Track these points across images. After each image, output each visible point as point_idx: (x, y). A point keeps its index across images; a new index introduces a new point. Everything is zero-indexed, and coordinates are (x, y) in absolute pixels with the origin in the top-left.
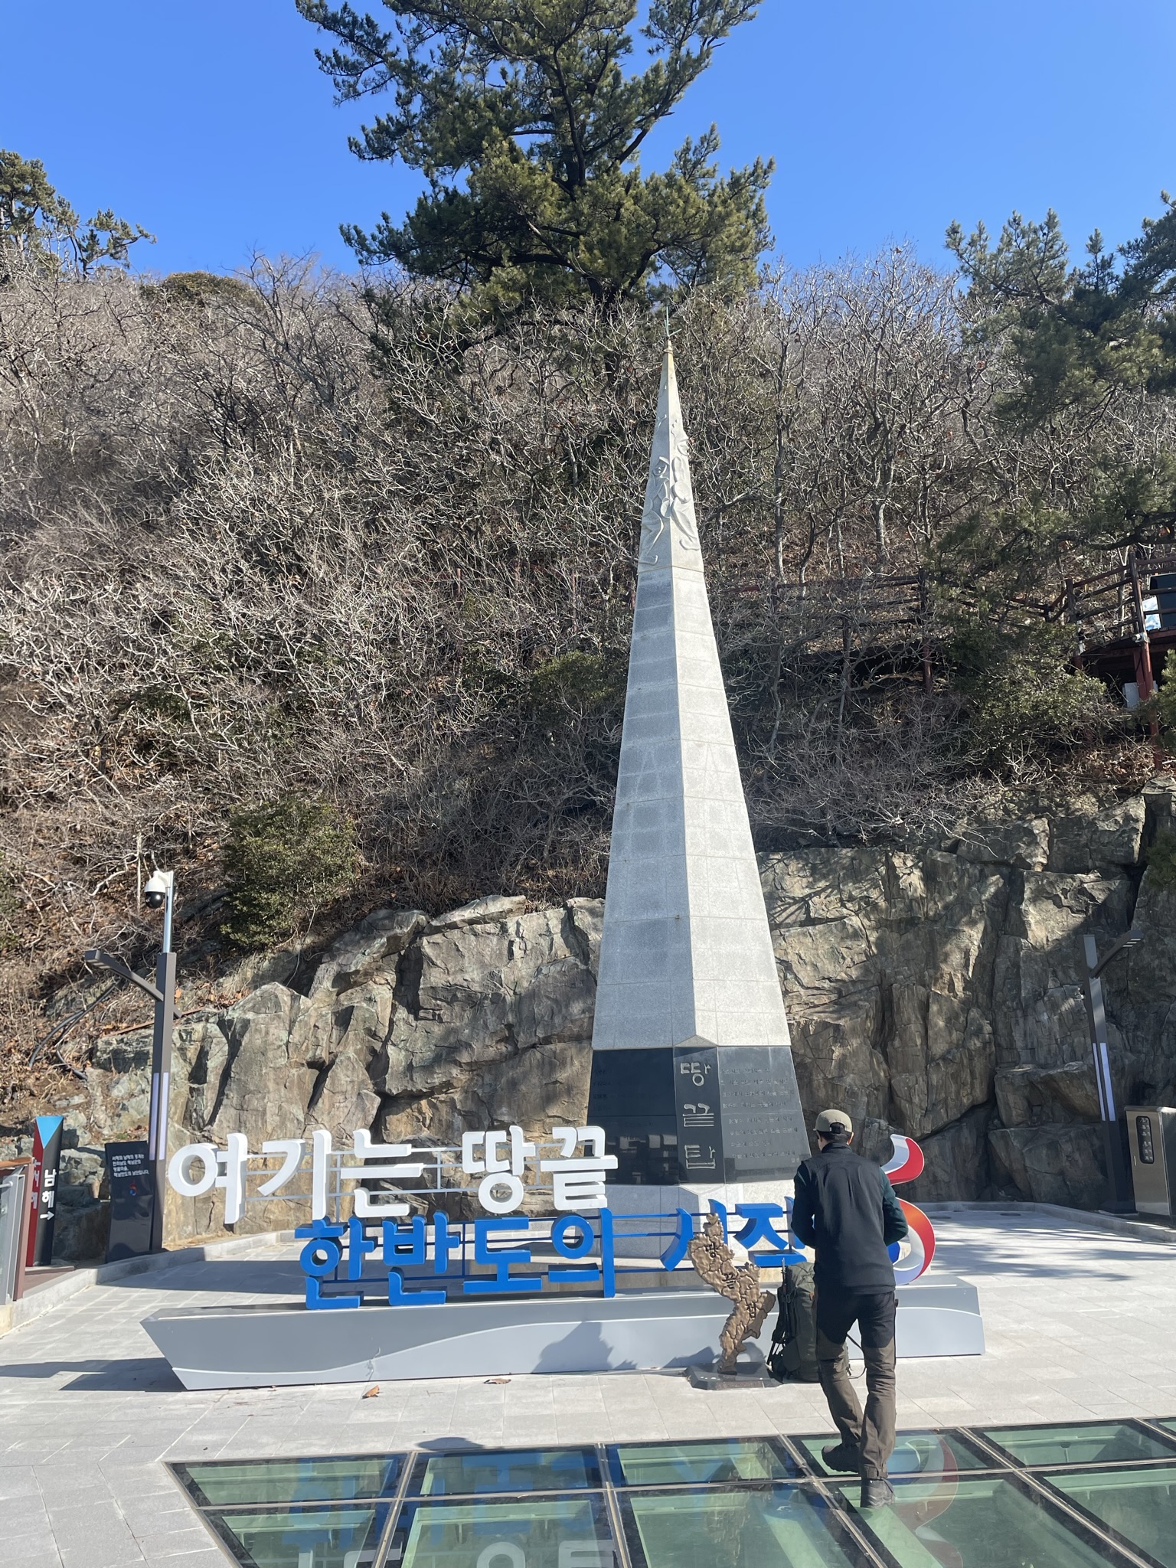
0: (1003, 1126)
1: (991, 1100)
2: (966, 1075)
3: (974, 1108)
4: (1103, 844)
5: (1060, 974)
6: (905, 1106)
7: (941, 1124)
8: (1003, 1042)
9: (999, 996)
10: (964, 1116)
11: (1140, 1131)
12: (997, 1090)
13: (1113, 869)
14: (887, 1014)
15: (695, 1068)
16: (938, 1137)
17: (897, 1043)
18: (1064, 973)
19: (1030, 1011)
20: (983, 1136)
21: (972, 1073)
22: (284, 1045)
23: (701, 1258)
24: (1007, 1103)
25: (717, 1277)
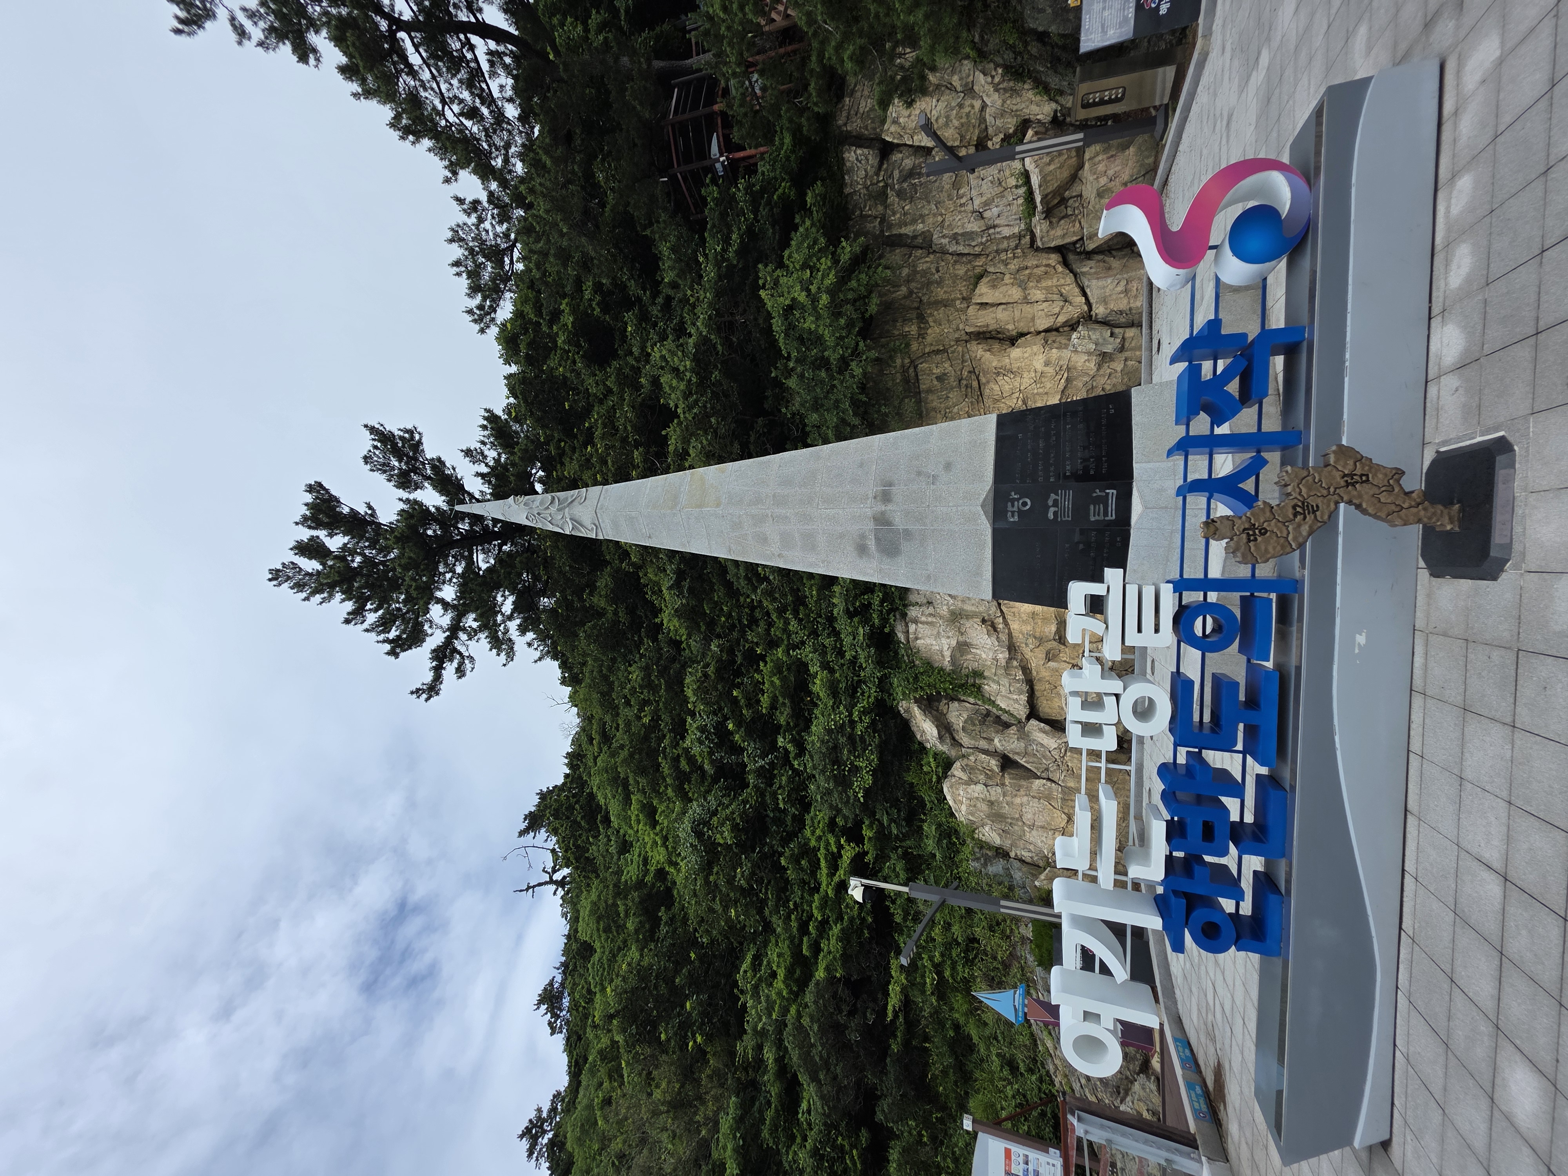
0: (1082, 239)
1: (1062, 250)
2: (1039, 271)
3: (1066, 264)
4: (866, 176)
5: (963, 201)
6: (1062, 319)
7: (1077, 290)
8: (1013, 244)
9: (978, 249)
10: (1071, 271)
11: (1095, 104)
12: (1052, 245)
13: (885, 166)
14: (988, 335)
15: (1013, 506)
16: (1088, 291)
17: (1010, 327)
18: (962, 197)
19: (990, 223)
20: (1089, 255)
21: (1037, 266)
22: (986, 786)
23: (1266, 551)
24: (1063, 236)
25: (1299, 526)
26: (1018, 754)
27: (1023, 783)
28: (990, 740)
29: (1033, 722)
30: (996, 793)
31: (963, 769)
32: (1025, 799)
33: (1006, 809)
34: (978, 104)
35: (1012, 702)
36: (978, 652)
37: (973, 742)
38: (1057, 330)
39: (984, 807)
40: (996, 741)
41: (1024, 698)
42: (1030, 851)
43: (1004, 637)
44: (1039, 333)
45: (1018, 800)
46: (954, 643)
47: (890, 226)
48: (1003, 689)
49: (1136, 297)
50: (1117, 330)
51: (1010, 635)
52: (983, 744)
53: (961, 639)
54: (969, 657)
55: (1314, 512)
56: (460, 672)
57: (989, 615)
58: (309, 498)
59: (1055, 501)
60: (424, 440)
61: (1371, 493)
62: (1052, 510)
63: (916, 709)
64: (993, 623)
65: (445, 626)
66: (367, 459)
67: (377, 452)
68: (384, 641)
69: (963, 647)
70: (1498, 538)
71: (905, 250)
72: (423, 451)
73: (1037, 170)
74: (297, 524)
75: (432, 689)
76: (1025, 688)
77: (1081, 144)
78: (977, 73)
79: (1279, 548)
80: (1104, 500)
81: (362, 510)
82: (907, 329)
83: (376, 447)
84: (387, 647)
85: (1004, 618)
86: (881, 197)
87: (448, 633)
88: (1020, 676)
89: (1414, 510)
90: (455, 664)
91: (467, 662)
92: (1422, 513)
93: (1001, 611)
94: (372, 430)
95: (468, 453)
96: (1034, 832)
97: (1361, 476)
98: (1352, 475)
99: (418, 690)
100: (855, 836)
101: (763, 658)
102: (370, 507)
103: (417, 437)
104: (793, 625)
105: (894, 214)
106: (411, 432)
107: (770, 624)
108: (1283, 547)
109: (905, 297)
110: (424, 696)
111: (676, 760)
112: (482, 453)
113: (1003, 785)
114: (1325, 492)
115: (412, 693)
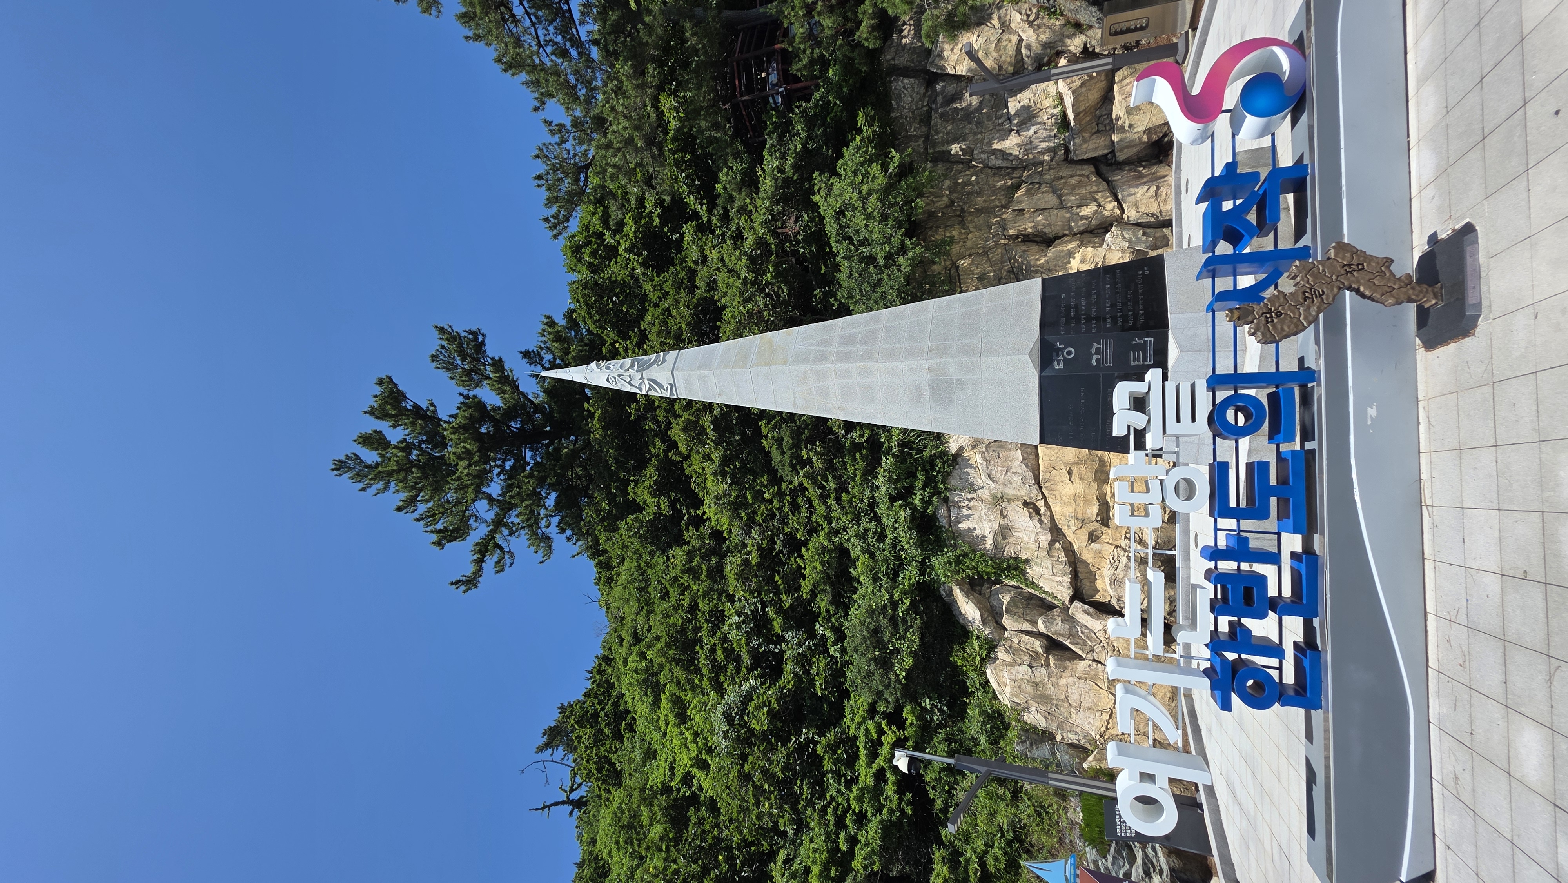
0: (1113, 151)
1: (1094, 162)
2: (1073, 181)
3: (1099, 174)
4: (912, 101)
5: (1001, 121)
6: (1095, 222)
7: (1109, 196)
8: (1048, 158)
9: (1015, 163)
10: (1104, 180)
12: (1085, 157)
13: (929, 93)
14: (1027, 239)
15: (1058, 355)
16: (1120, 197)
17: (1046, 230)
18: (1000, 118)
19: (1027, 139)
20: (1119, 165)
21: (1072, 176)
22: (1031, 667)
23: (1282, 329)
24: (1096, 149)
25: (1309, 307)
26: (1062, 635)
27: (1068, 663)
28: (1034, 623)
29: (1076, 604)
30: (1041, 673)
31: (1007, 651)
32: (1071, 680)
33: (1051, 690)
34: (1015, 39)
35: (1055, 584)
36: (1020, 535)
37: (1016, 624)
38: (1091, 232)
39: (1028, 688)
40: (1040, 622)
41: (1067, 579)
42: (1076, 733)
43: (1046, 520)
44: (1075, 234)
45: (1063, 682)
46: (996, 526)
47: (935, 144)
48: (1045, 571)
49: (1165, 201)
50: (1148, 230)
51: (1052, 517)
52: (1027, 626)
53: (1002, 522)
54: (1010, 540)
55: (1320, 296)
56: (500, 566)
57: (1031, 498)
58: (378, 390)
59: (1098, 350)
60: (486, 341)
61: (1367, 278)
62: (1095, 357)
63: (958, 590)
64: (1035, 505)
65: (489, 520)
66: (434, 358)
67: (443, 351)
68: (432, 532)
69: (1004, 532)
70: (1471, 300)
71: (948, 166)
72: (485, 351)
73: (1070, 92)
74: (365, 413)
75: (470, 582)
76: (1068, 569)
77: (1110, 67)
78: (1014, 12)
79: (1292, 326)
80: (1143, 347)
81: (424, 405)
82: (948, 234)
83: (443, 347)
84: (435, 537)
85: (1046, 501)
86: (926, 119)
87: (491, 527)
88: (1063, 557)
89: (1404, 290)
90: (495, 558)
91: (507, 556)
92: (1411, 292)
93: (1043, 494)
94: (442, 330)
95: (526, 354)
96: (1081, 714)
97: (1358, 265)
98: (1349, 265)
99: (458, 582)
100: (896, 719)
101: (805, 543)
102: (432, 404)
103: (480, 339)
104: (837, 511)
105: (937, 133)
106: (475, 334)
107: (811, 509)
108: (1296, 326)
109: (947, 207)
110: (463, 588)
111: (713, 650)
112: (539, 354)
113: (1048, 665)
114: (1329, 280)
115: (452, 583)
